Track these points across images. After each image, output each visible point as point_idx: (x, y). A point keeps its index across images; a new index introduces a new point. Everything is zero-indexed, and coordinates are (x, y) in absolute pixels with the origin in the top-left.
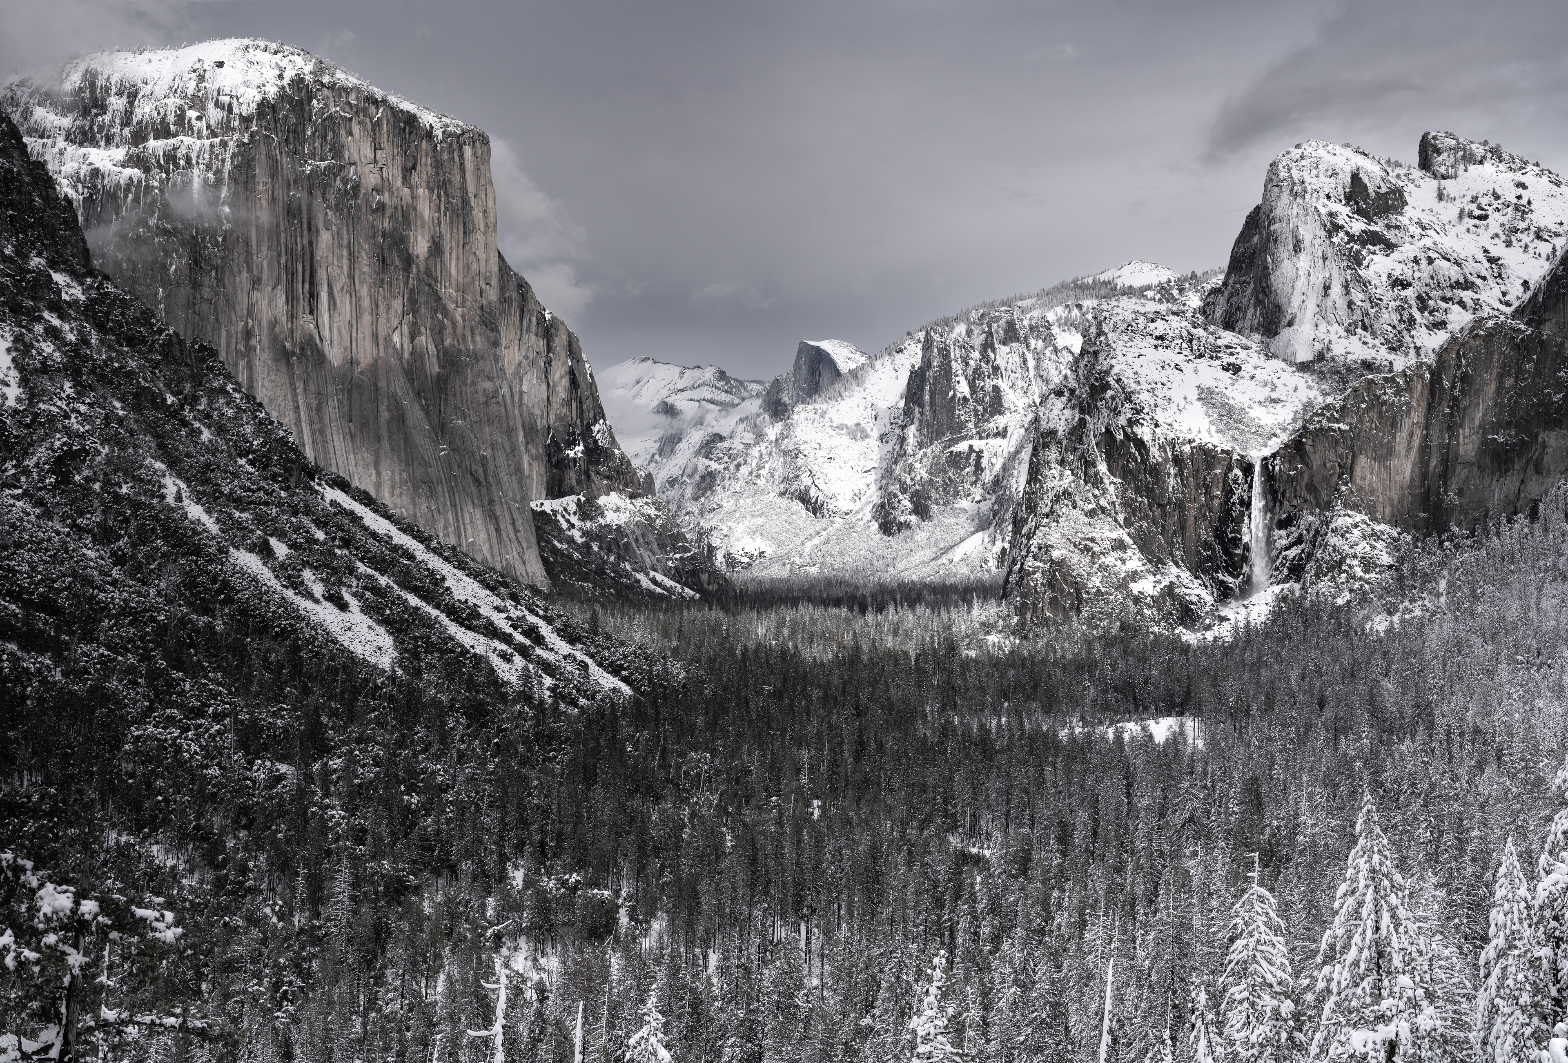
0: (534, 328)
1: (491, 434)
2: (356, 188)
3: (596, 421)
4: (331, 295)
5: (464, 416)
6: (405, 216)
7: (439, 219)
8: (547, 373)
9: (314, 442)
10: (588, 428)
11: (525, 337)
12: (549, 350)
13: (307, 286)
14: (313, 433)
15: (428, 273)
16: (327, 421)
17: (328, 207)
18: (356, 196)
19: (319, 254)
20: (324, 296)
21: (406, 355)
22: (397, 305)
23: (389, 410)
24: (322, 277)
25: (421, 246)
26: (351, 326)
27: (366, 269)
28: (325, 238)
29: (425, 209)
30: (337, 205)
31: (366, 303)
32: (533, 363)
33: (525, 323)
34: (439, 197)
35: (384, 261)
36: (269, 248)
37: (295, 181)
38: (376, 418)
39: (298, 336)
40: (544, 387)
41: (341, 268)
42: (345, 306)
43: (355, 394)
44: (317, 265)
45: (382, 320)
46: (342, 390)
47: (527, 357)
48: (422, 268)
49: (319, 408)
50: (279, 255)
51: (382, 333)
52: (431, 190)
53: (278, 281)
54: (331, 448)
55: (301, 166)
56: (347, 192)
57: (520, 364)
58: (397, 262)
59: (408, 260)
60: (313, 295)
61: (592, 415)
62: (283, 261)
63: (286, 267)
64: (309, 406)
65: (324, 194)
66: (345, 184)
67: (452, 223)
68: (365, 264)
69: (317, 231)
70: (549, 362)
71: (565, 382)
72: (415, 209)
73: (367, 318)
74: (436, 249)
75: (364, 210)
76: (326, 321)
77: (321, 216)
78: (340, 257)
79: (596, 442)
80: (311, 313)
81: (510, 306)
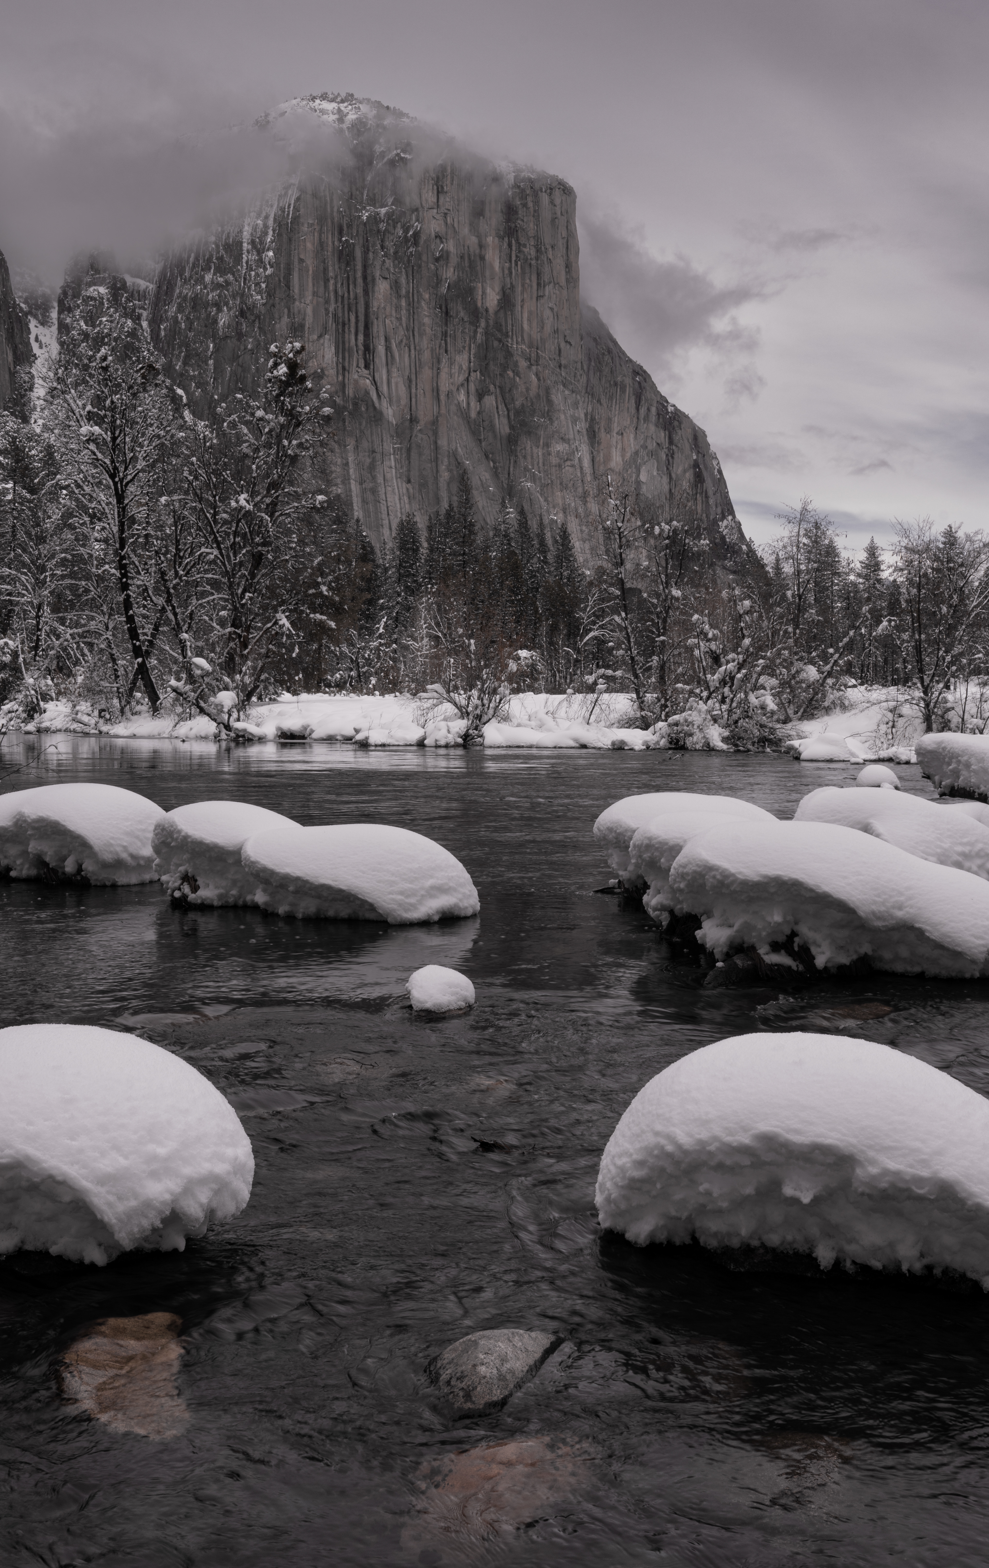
0: (653, 418)
1: (564, 498)
2: (416, 235)
3: (723, 517)
4: (388, 348)
5: (533, 479)
6: (472, 265)
7: (510, 269)
8: (669, 465)
9: (364, 501)
10: (715, 523)
11: (643, 426)
12: (671, 442)
13: (361, 338)
14: (364, 491)
15: (498, 326)
16: (380, 480)
17: (386, 255)
18: (416, 244)
19: (375, 305)
20: (381, 349)
21: (473, 415)
22: (462, 359)
23: (450, 471)
24: (377, 329)
25: (491, 298)
26: (410, 381)
27: (426, 320)
28: (382, 287)
29: (494, 259)
30: (396, 253)
31: (426, 356)
32: (652, 454)
33: (643, 411)
34: (510, 245)
35: (447, 313)
36: (315, 294)
37: (349, 226)
38: (436, 479)
39: (350, 391)
40: (665, 480)
41: (399, 319)
42: (402, 358)
43: (414, 454)
44: (372, 317)
45: (444, 375)
46: (400, 449)
47: (645, 447)
48: (491, 322)
49: (372, 468)
50: (327, 302)
51: (444, 387)
52: (501, 238)
53: (325, 330)
54: (383, 508)
55: (357, 210)
56: (406, 240)
57: (636, 453)
58: (462, 314)
59: (475, 314)
60: (368, 350)
61: (719, 510)
62: (331, 309)
63: (335, 315)
64: (359, 464)
65: (382, 241)
66: (406, 231)
67: (523, 273)
68: (427, 316)
69: (374, 280)
70: (671, 455)
71: (689, 475)
72: (482, 258)
73: (427, 373)
74: (506, 301)
75: (424, 258)
76: (385, 377)
77: (378, 264)
78: (398, 308)
79: (723, 538)
80: (367, 367)
81: (623, 390)
